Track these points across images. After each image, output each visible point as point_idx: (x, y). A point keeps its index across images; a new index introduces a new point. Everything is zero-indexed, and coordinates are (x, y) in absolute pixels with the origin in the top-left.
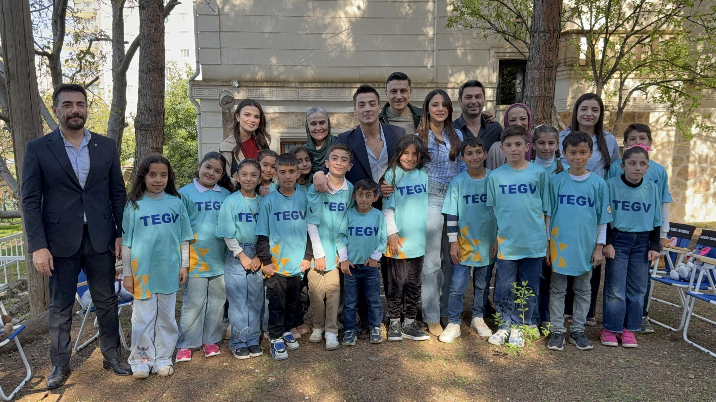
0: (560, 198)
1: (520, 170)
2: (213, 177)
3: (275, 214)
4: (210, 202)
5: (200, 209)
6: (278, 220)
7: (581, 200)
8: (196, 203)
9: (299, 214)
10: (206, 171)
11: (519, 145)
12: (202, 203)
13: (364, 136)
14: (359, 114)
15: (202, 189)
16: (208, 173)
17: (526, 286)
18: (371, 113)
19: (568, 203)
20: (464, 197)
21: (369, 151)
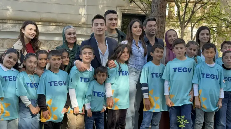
0: (202, 75)
1: (183, 60)
2: (12, 63)
3: (49, 82)
4: (11, 77)
5: (6, 80)
6: (51, 85)
7: (212, 76)
8: (4, 77)
9: (62, 82)
10: (9, 59)
11: (182, 48)
12: (7, 77)
13: (97, 42)
14: (95, 29)
15: (6, 69)
16: (9, 60)
17: (184, 118)
18: (101, 29)
19: (206, 77)
20: (152, 74)
21: (100, 51)
